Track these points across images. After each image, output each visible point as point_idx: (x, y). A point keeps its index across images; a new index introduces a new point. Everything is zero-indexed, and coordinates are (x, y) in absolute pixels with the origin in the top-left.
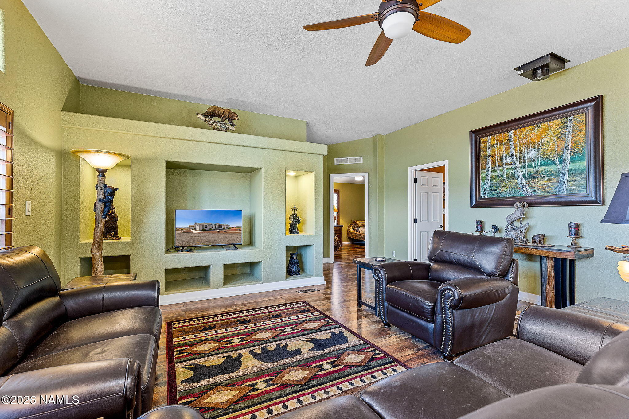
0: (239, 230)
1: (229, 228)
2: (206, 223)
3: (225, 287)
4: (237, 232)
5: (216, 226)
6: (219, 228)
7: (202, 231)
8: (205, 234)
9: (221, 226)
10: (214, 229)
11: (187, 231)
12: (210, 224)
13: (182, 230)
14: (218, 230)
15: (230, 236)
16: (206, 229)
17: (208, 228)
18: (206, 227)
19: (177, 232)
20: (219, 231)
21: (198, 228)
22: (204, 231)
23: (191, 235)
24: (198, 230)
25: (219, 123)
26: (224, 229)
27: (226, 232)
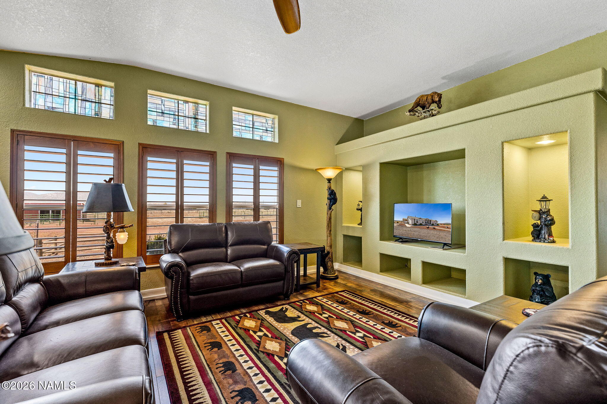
0: (447, 227)
1: (438, 225)
2: (417, 217)
3: (423, 286)
4: (445, 229)
5: (426, 221)
6: (428, 223)
7: (414, 225)
8: (416, 229)
9: (431, 221)
10: (424, 224)
11: (402, 224)
12: (420, 219)
13: (398, 223)
14: (427, 226)
15: (438, 233)
16: (417, 224)
17: (419, 222)
18: (417, 222)
19: (395, 225)
20: (429, 227)
21: (410, 222)
22: (415, 225)
23: (405, 229)
24: (410, 225)
25: (422, 113)
26: (433, 225)
27: (434, 228)
